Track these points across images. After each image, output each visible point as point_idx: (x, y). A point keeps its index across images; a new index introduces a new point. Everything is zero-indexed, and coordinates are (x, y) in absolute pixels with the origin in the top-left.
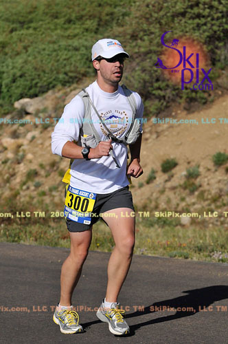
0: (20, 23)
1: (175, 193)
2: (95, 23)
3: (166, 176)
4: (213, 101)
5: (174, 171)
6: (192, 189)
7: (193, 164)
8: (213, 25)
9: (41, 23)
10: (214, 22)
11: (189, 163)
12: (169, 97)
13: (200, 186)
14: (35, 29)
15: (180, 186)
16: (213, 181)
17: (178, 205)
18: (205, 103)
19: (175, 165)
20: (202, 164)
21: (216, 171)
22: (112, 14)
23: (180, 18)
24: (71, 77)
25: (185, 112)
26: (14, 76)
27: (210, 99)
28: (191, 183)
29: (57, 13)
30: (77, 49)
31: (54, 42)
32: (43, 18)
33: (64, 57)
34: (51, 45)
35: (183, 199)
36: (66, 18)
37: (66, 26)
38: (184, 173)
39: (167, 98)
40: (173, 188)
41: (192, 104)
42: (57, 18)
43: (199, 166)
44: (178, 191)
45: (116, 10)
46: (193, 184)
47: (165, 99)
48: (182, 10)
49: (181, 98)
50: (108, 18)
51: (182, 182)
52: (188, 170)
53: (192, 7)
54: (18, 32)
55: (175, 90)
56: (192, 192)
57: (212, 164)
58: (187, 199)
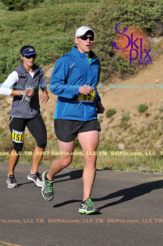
0: (17, 26)
1: (115, 130)
2: (64, 26)
3: (109, 120)
4: (137, 72)
5: (114, 116)
6: (125, 127)
7: (126, 112)
8: (136, 25)
9: (30, 26)
10: (137, 23)
11: (123, 111)
12: (110, 71)
13: (130, 125)
14: (26, 30)
15: (118, 125)
16: (138, 122)
17: (117, 137)
18: (132, 74)
19: (115, 112)
20: (131, 111)
21: (140, 116)
22: (74, 20)
23: (116, 21)
24: (49, 59)
25: (120, 80)
26: (14, 59)
27: (135, 71)
28: (125, 124)
29: (40, 20)
30: (52, 42)
31: (38, 38)
32: (31, 23)
33: (44, 47)
34: (36, 40)
35: (120, 134)
36: (45, 23)
37: (45, 28)
38: (120, 117)
39: (109, 71)
40: (114, 127)
41: (125, 74)
42: (40, 23)
43: (129, 113)
44: (116, 129)
45: (76, 17)
46: (126, 124)
47: (107, 72)
48: (117, 17)
49: (117, 71)
50: (71, 22)
51: (119, 123)
52: (123, 116)
53: (123, 14)
54: (15, 32)
55: (113, 66)
56: (125, 129)
57: (138, 111)
58: (123, 134)
